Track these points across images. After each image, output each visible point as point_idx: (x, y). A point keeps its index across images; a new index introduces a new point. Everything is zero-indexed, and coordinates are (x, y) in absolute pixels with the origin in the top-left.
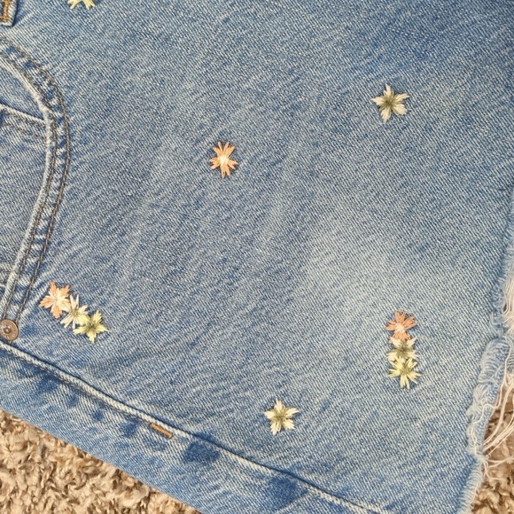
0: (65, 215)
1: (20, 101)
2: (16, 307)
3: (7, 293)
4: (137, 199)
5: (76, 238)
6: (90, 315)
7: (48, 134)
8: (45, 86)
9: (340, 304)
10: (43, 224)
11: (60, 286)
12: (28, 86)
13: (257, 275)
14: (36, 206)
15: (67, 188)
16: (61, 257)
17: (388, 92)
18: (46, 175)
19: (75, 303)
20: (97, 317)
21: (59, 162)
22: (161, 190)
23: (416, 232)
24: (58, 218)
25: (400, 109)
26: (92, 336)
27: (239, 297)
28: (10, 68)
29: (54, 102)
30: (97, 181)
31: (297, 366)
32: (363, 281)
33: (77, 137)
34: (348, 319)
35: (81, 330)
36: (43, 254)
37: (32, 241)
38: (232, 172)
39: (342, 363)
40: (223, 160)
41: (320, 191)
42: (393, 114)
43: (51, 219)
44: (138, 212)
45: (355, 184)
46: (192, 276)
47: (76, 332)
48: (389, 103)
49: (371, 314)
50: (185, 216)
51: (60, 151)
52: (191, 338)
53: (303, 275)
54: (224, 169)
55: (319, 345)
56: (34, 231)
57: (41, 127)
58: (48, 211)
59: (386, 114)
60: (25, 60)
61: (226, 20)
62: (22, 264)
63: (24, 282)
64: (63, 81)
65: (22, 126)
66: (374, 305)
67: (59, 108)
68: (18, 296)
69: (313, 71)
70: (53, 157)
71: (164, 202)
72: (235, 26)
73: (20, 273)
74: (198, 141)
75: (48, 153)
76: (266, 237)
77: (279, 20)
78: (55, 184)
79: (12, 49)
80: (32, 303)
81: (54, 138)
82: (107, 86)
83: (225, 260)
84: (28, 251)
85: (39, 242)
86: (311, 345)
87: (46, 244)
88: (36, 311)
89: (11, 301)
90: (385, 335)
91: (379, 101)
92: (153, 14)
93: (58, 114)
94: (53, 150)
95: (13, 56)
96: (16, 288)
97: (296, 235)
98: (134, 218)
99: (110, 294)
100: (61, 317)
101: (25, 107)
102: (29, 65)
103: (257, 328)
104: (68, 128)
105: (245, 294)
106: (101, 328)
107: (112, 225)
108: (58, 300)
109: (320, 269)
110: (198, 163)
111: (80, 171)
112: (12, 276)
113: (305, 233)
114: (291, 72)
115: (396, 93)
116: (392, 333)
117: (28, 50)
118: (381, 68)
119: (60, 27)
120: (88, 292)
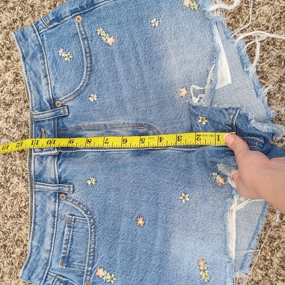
0: (98, 246)
1: (79, 215)
2: (89, 277)
3: (85, 273)
4: (117, 238)
5: (102, 252)
6: (111, 275)
7: (88, 222)
8: (85, 209)
9: (183, 259)
10: (92, 250)
11: (100, 268)
12: (80, 210)
13: (157, 255)
14: (89, 245)
15: (97, 238)
16: (99, 259)
17: (183, 195)
18: (90, 235)
19: (106, 272)
20: (113, 276)
21: (93, 230)
22: (124, 234)
23: (200, 234)
24: (96, 248)
25: (187, 199)
26: (112, 282)
27: (153, 262)
28: (74, 206)
29: (89, 213)
30: (105, 234)
31: (174, 281)
32: (188, 251)
33: (97, 222)
34: (186, 264)
35: (109, 281)
36: (93, 259)
37: (90, 256)
38: (144, 225)
39: (187, 278)
40: (141, 222)
41: (170, 226)
42: (186, 201)
43: (94, 248)
44: (119, 242)
45: (179, 223)
46: (138, 258)
47: (108, 281)
48: (184, 198)
49: (193, 261)
50: (133, 240)
51: (93, 227)
52: (141, 278)
53: (171, 252)
54: (142, 225)
55: (179, 273)
56: (90, 253)
57: (86, 221)
58: (93, 246)
59: (184, 201)
60: (78, 203)
61: (134, 181)
62: (88, 263)
63: (90, 269)
64: (90, 206)
65: (81, 221)
66: (193, 258)
67: (90, 214)
68: (89, 273)
69: (161, 192)
70: (91, 229)
71: (126, 237)
72: (136, 183)
73: (88, 266)
74: (132, 218)
75: (89, 228)
76: (157, 243)
77: (148, 179)
78: (93, 237)
79: (74, 200)
80: (93, 275)
81: (90, 223)
82: (103, 205)
83: (147, 252)
84: (89, 259)
85: (92, 256)
86: (177, 274)
87: (94, 256)
88: (95, 277)
89: (87, 275)
90: (198, 267)
91: (181, 198)
92: (113, 182)
93: (90, 216)
94: (91, 227)
95: (74, 202)
96: (88, 271)
97: (166, 240)
98: (118, 244)
99: (116, 268)
100: (103, 277)
101: (81, 216)
102: (79, 204)
103: (160, 271)
104: (94, 220)
105: (155, 261)
106: (115, 279)
107: (112, 247)
108: (101, 272)
109: (175, 250)
110: (133, 224)
111: (100, 232)
112: (86, 267)
113: (168, 239)
114: (155, 194)
115: (185, 194)
116: (200, 265)
117: (78, 200)
118: (180, 188)
119: (86, 191)
120: (109, 268)
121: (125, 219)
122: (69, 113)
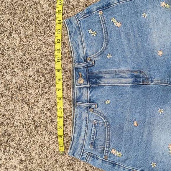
0: (111, 137)
1: (100, 120)
2: (107, 154)
3: (105, 151)
4: (123, 132)
5: (114, 140)
6: (119, 153)
7: (106, 124)
8: (104, 117)
9: (159, 144)
10: (108, 139)
11: (113, 149)
12: (101, 117)
13: (145, 142)
14: (106, 136)
15: (110, 133)
16: (112, 144)
17: (160, 109)
18: (106, 131)
19: (116, 151)
20: (120, 153)
21: (108, 128)
22: (126, 130)
23: (169, 130)
24: (110, 138)
25: (162, 112)
26: (120, 156)
27: (142, 146)
28: (98, 115)
29: (106, 119)
30: (115, 130)
31: (154, 156)
32: (162, 140)
33: (111, 124)
34: (161, 146)
35: (118, 156)
36: (109, 144)
37: (107, 142)
38: (137, 125)
39: (162, 154)
40: (135, 124)
41: (152, 126)
42: (161, 113)
43: (109, 138)
44: (123, 135)
45: (158, 125)
46: (134, 144)
47: (117, 156)
48: (160, 111)
49: (165, 145)
50: (131, 134)
51: (108, 127)
52: (136, 154)
53: (152, 140)
54: (136, 125)
56: (107, 141)
57: (104, 123)
58: (109, 137)
59: (160, 113)
60: (100, 113)
61: (132, 102)
62: (106, 146)
63: (107, 149)
64: (107, 115)
65: (101, 123)
66: (165, 143)
67: (107, 120)
68: (107, 152)
69: (147, 108)
70: (107, 128)
71: (127, 132)
72: (133, 103)
73: (107, 148)
74: (131, 122)
75: (106, 127)
76: (145, 135)
77: (140, 101)
78: (108, 132)
79: (98, 112)
80: (109, 152)
81: (107, 124)
82: (114, 115)
83: (139, 140)
84: (107, 144)
85: (108, 142)
86: (156, 152)
87: (109, 142)
88: (110, 154)
89: (106, 153)
90: (168, 148)
91: (159, 111)
92: (119, 103)
93: (107, 121)
94: (107, 127)
95: (98, 113)
96: (106, 151)
97: (150, 134)
98: (123, 136)
99: (122, 149)
100: (114, 154)
101: (101, 120)
102: (101, 114)
103: (146, 151)
104: (109, 123)
105: (143, 145)
106: (121, 155)
107: (120, 137)
108: (113, 151)
109: (155, 139)
110: (131, 125)
111: (112, 129)
112: (105, 149)
113: (151, 133)
114: (144, 109)
115: (161, 109)
116: (169, 147)
117: (100, 112)
118: (158, 106)
119: (105, 107)
120: (118, 149)
121: (126, 122)
122: (95, 64)
